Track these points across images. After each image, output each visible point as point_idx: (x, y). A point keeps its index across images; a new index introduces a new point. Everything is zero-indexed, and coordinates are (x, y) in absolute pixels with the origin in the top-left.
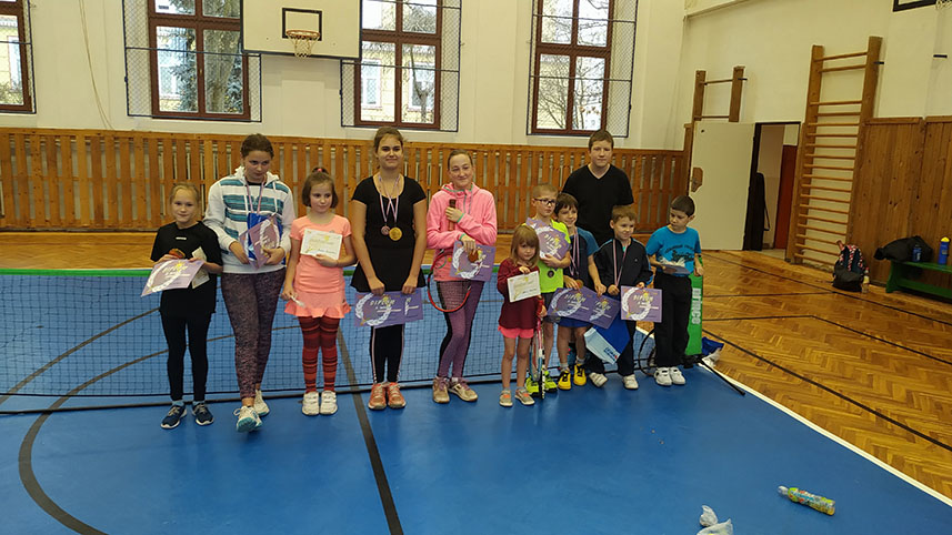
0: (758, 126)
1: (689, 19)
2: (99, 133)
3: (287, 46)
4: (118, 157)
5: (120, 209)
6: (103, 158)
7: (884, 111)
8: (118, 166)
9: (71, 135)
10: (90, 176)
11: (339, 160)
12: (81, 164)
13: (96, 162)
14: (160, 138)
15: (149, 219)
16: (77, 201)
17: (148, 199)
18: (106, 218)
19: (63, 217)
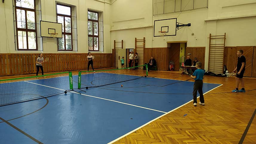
0: (126, 49)
1: (111, 31)
2: (11, 54)
3: (49, 36)
4: (15, 59)
5: (16, 71)
6: (12, 59)
7: (146, 47)
8: (15, 61)
9: (5, 55)
10: (9, 64)
11: (59, 57)
12: (7, 61)
13: (10, 60)
14: (21, 54)
15: (22, 72)
16: (6, 69)
17: (22, 68)
18: (13, 72)
19: (3, 73)
